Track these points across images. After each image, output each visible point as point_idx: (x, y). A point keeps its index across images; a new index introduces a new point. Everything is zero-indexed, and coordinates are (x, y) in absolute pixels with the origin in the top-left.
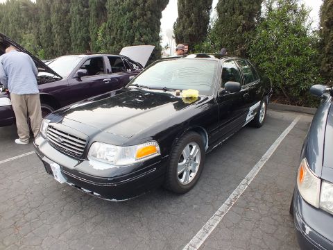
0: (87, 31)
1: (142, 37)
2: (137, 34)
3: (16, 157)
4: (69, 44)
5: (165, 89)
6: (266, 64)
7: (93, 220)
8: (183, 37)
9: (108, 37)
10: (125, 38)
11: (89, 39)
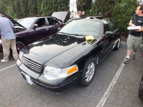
0: (36, 5)
1: (61, 7)
2: (59, 6)
3: (8, 67)
4: (28, 11)
5: (76, 35)
6: (119, 20)
7: (47, 101)
8: (81, 7)
9: (46, 8)
10: (54, 8)
11: (37, 9)
